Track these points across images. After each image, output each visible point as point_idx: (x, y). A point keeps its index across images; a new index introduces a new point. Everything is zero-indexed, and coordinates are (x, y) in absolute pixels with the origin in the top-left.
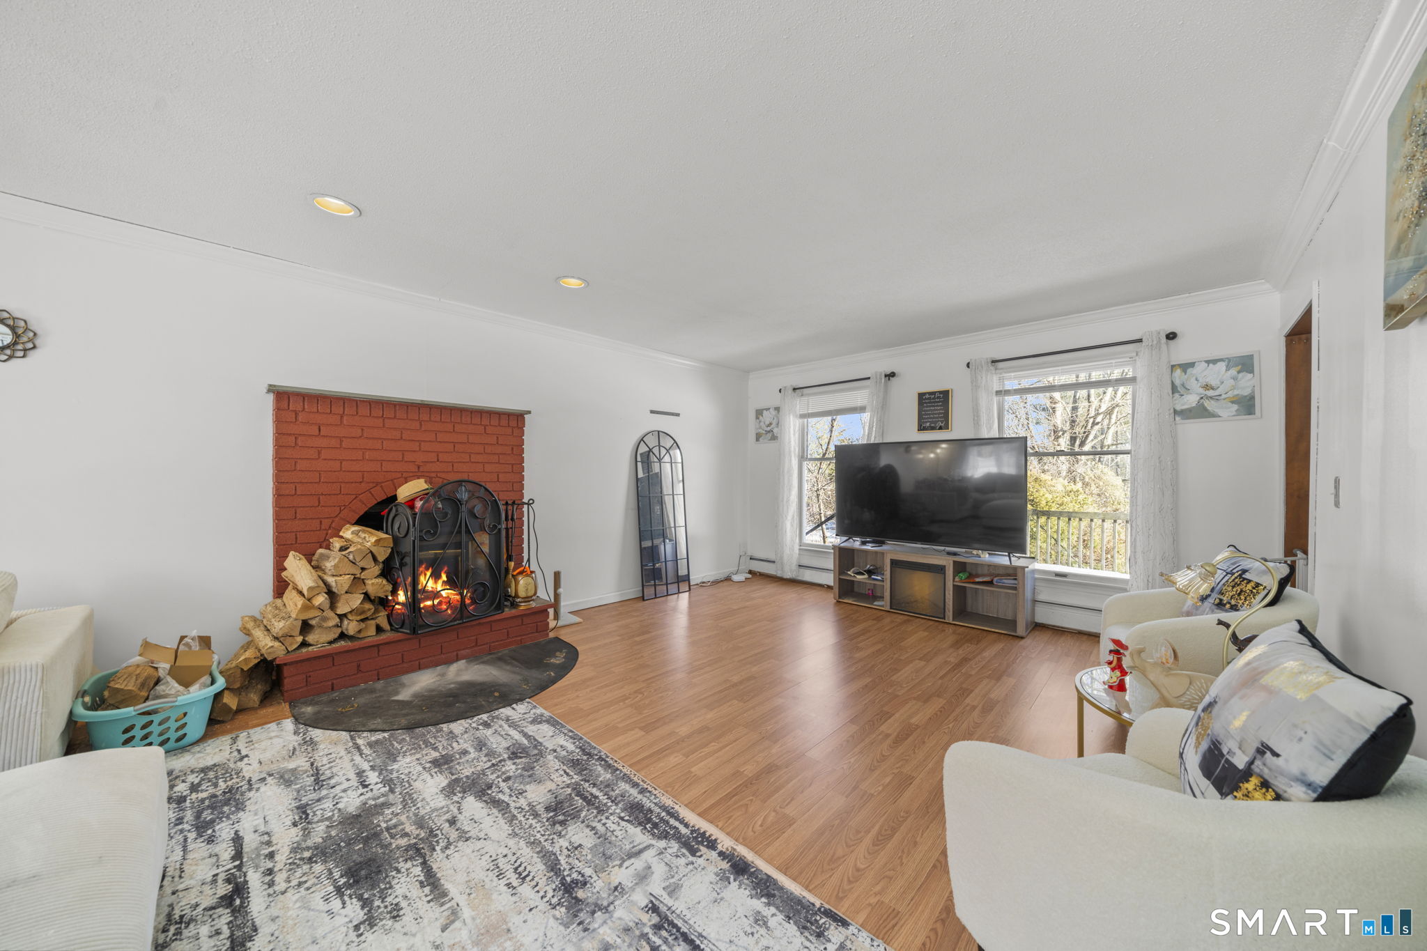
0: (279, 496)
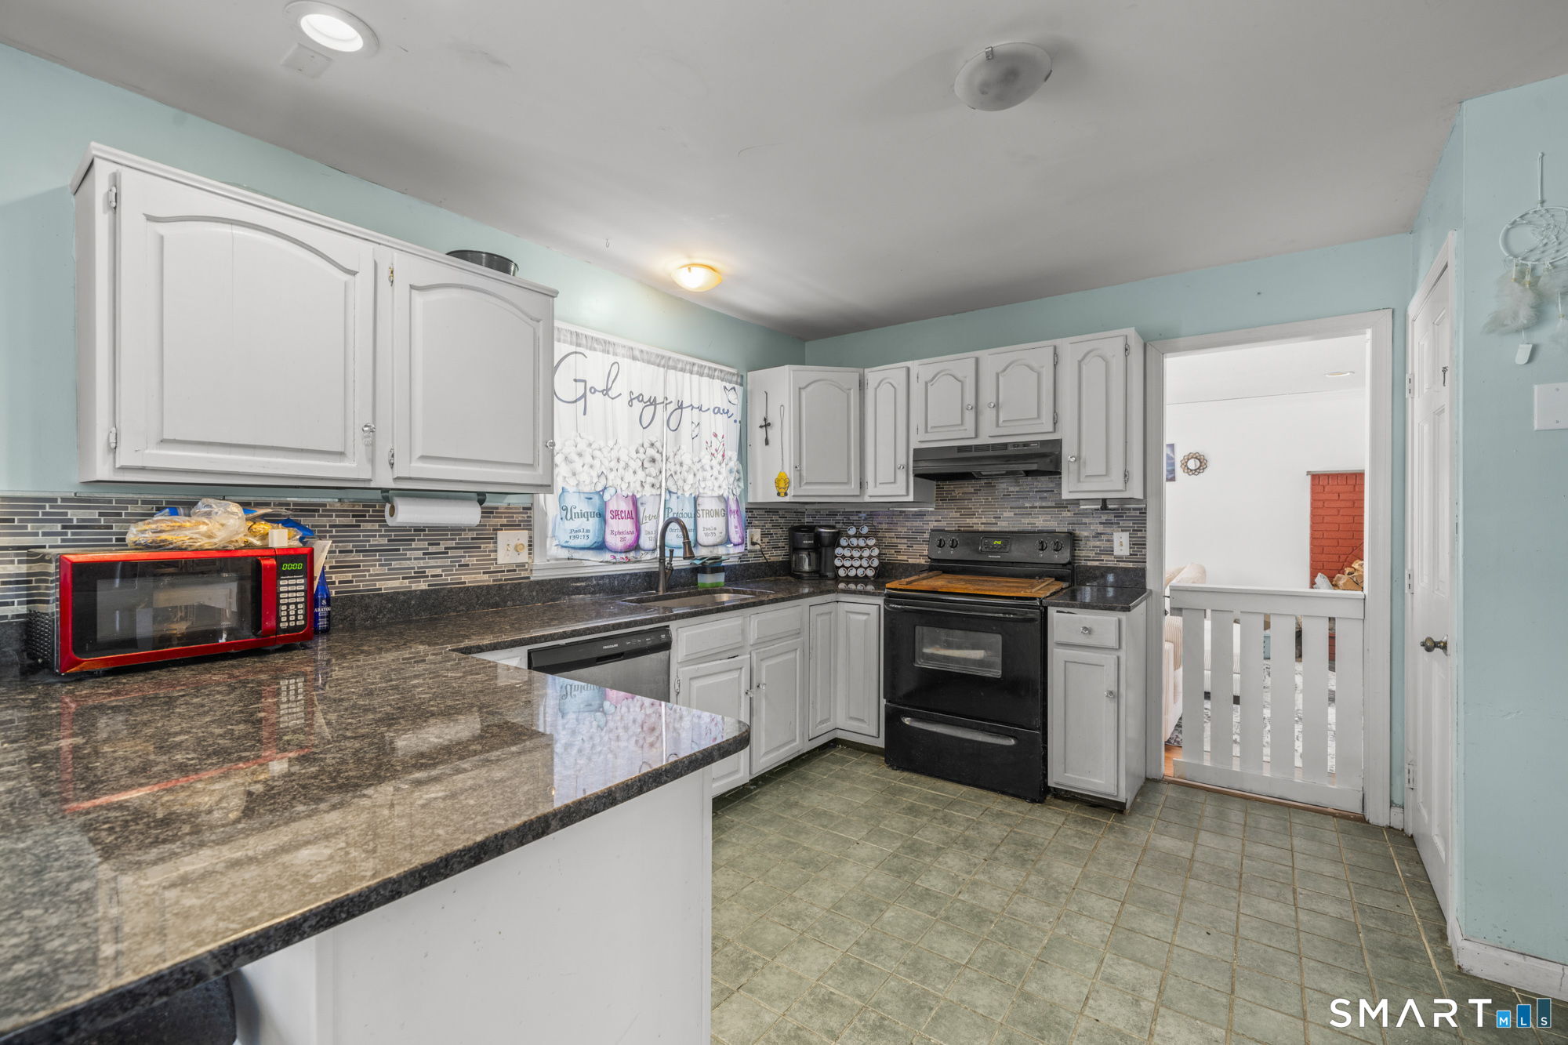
0: (1313, 538)
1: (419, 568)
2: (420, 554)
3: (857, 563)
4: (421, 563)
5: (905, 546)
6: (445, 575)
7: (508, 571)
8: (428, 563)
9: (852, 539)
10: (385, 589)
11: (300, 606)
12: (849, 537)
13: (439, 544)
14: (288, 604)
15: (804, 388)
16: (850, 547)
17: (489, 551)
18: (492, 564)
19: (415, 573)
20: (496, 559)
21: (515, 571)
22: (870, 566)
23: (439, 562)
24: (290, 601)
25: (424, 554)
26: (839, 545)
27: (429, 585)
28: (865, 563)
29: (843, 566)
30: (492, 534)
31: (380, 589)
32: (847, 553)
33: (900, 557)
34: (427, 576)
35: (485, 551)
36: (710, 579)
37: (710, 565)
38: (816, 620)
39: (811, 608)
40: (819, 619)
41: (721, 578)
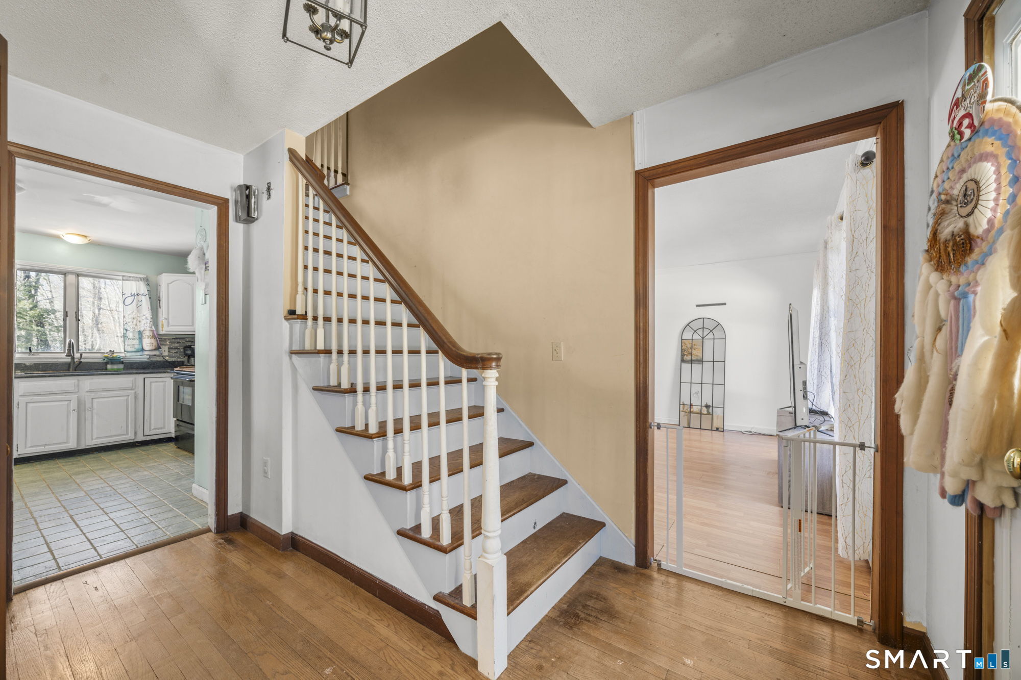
15: (171, 283)
36: (115, 367)
37: (114, 360)
38: (151, 384)
39: (146, 379)
40: (153, 384)
41: (121, 366)
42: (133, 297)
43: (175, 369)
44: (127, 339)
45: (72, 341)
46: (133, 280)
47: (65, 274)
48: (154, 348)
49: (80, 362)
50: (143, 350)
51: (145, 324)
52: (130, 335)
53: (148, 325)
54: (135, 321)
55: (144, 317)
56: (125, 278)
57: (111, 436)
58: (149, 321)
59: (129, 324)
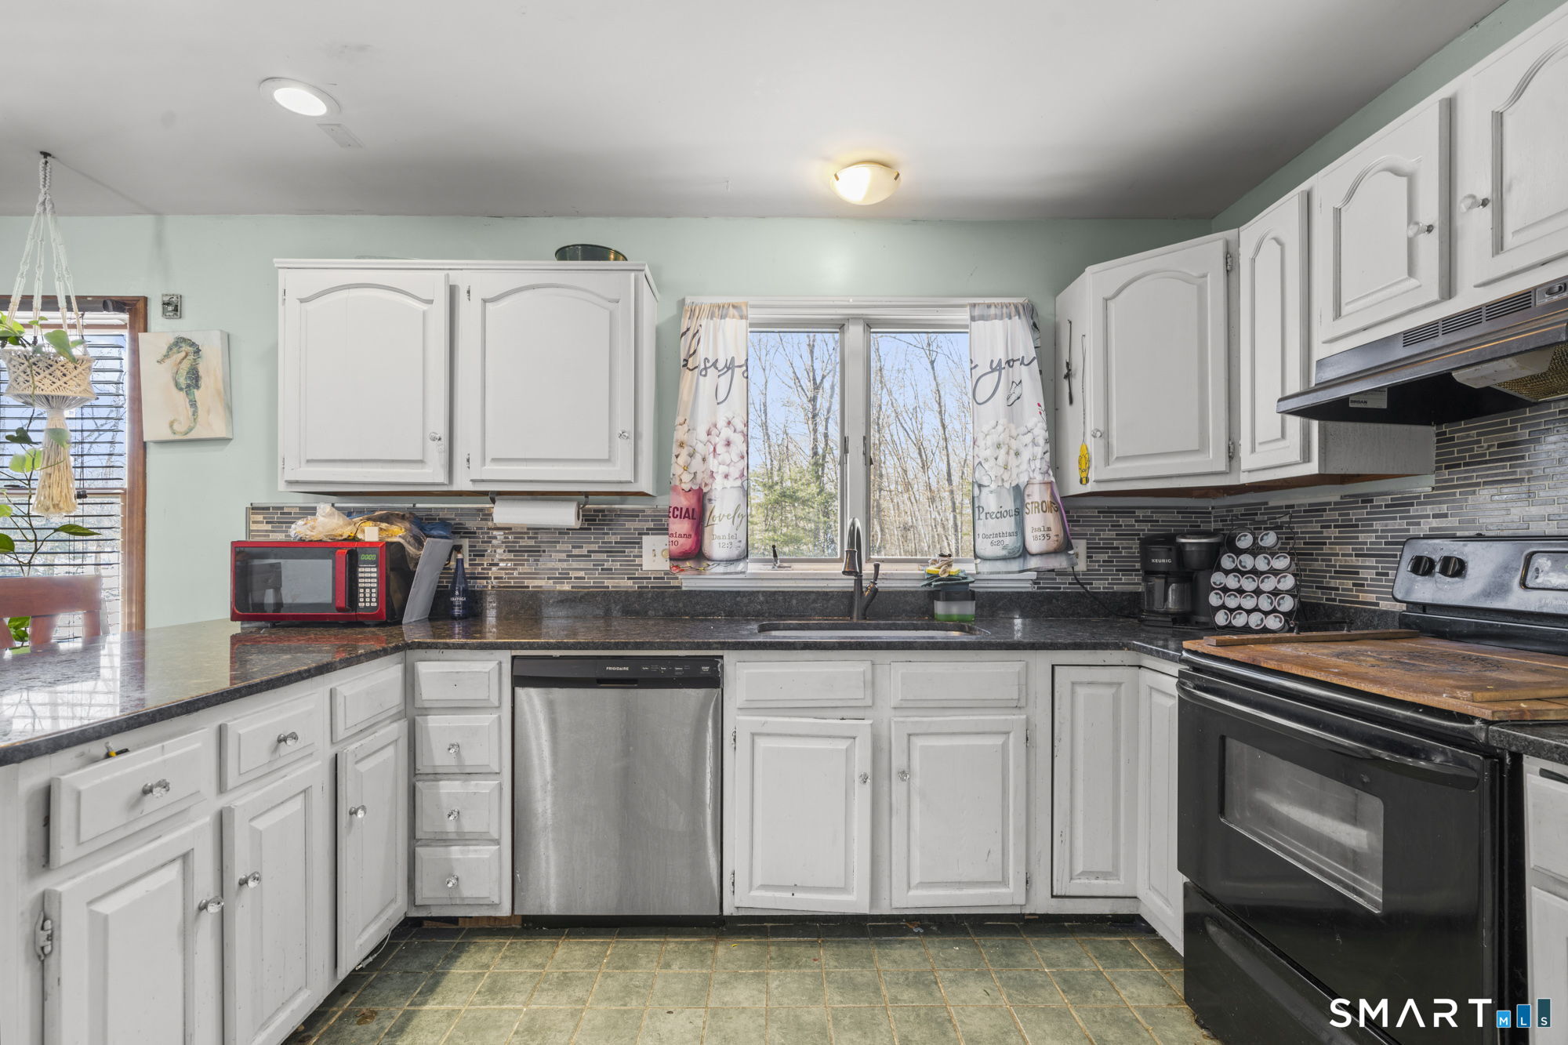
1: (562, 569)
2: (563, 556)
3: (1249, 603)
4: (565, 565)
5: (1372, 575)
6: (589, 578)
7: (655, 578)
8: (571, 565)
9: (1243, 557)
10: (533, 587)
11: (374, 590)
12: (1239, 552)
13: (582, 547)
14: (365, 588)
15: (1110, 299)
16: (1239, 572)
17: (634, 556)
18: (637, 570)
19: (559, 574)
20: (641, 565)
21: (663, 578)
22: (1274, 611)
23: (582, 565)
24: (366, 585)
25: (568, 556)
26: (1219, 568)
27: (572, 587)
28: (1265, 603)
29: (1223, 607)
30: (636, 538)
31: (528, 587)
32: (1232, 582)
33: (1362, 597)
34: (571, 578)
35: (630, 556)
36: (956, 609)
37: (952, 588)
38: (1073, 692)
39: (1056, 668)
40: (1081, 691)
41: (969, 608)
42: (997, 373)
43: (1186, 644)
44: (983, 516)
45: (858, 524)
46: (996, 317)
47: (841, 326)
48: (1052, 544)
49: (875, 592)
50: (1024, 553)
51: (1030, 467)
52: (989, 501)
53: (1038, 463)
54: (1003, 451)
55: (1028, 438)
56: (977, 312)
57: (960, 884)
58: (1039, 451)
59: (986, 466)
